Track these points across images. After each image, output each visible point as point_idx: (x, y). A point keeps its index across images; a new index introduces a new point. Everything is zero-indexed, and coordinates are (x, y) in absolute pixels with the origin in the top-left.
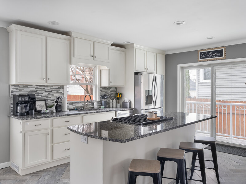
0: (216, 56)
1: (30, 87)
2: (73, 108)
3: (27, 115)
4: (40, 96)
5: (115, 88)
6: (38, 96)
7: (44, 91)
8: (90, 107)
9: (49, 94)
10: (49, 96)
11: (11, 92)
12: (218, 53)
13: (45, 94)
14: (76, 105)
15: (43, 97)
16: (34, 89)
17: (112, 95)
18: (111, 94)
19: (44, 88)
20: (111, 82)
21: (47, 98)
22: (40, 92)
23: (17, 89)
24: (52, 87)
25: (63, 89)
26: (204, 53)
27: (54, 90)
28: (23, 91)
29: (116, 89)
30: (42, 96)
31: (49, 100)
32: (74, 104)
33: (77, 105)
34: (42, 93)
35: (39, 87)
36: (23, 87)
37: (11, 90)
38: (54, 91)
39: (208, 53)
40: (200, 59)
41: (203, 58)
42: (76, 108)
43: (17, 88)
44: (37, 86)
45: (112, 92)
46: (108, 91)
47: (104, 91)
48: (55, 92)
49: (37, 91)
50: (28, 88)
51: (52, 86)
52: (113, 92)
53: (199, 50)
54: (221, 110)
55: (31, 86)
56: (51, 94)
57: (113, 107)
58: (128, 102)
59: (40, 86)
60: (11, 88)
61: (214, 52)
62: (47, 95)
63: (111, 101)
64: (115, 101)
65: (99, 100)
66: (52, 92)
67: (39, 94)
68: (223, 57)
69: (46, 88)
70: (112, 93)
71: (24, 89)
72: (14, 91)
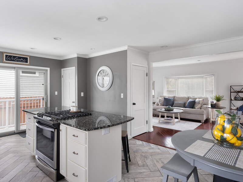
0: (21, 61)
12: (24, 59)
26: (10, 56)
39: (14, 57)
40: (6, 60)
41: (8, 60)
53: (4, 52)
54: (24, 104)
61: (20, 58)
68: (28, 63)
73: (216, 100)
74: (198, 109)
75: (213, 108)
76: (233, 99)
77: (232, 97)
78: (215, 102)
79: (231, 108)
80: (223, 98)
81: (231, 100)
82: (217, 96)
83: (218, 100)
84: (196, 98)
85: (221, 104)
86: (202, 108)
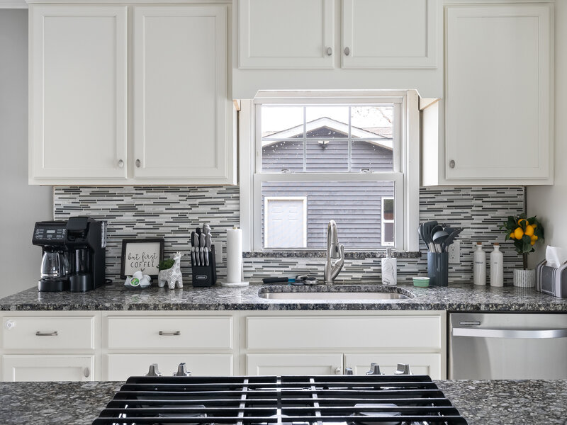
1: (114, 195)
2: (279, 275)
3: (91, 287)
4: (148, 223)
5: (515, 193)
6: (143, 225)
7: (162, 209)
8: (364, 278)
9: (183, 218)
10: (182, 226)
11: (55, 209)
13: (168, 218)
14: (295, 264)
15: (161, 230)
16: (127, 200)
17: (494, 227)
18: (486, 222)
19: (163, 195)
20: (453, 163)
21: (175, 232)
22: (147, 209)
23: (74, 200)
24: (191, 194)
25: (238, 198)
27: (201, 204)
28: (92, 206)
29: (522, 198)
30: (157, 226)
31: (180, 241)
32: (284, 260)
33: (302, 264)
34: (156, 215)
35: (144, 192)
36: (92, 194)
37: (55, 202)
38: (201, 209)
42: (291, 276)
43: (74, 196)
44: (137, 188)
45: (496, 209)
46: (470, 207)
47: (445, 205)
48: (208, 209)
49: (140, 208)
50: (110, 198)
51: (193, 188)
52: (499, 213)
55: (117, 191)
56: (191, 217)
57: (488, 286)
58: (558, 265)
59: (148, 188)
60: (56, 197)
62: (176, 220)
63: (480, 255)
64: (497, 256)
65: (415, 249)
66: (194, 210)
67: (147, 219)
69: (172, 197)
70: (491, 215)
71: (94, 201)
72: (66, 208)
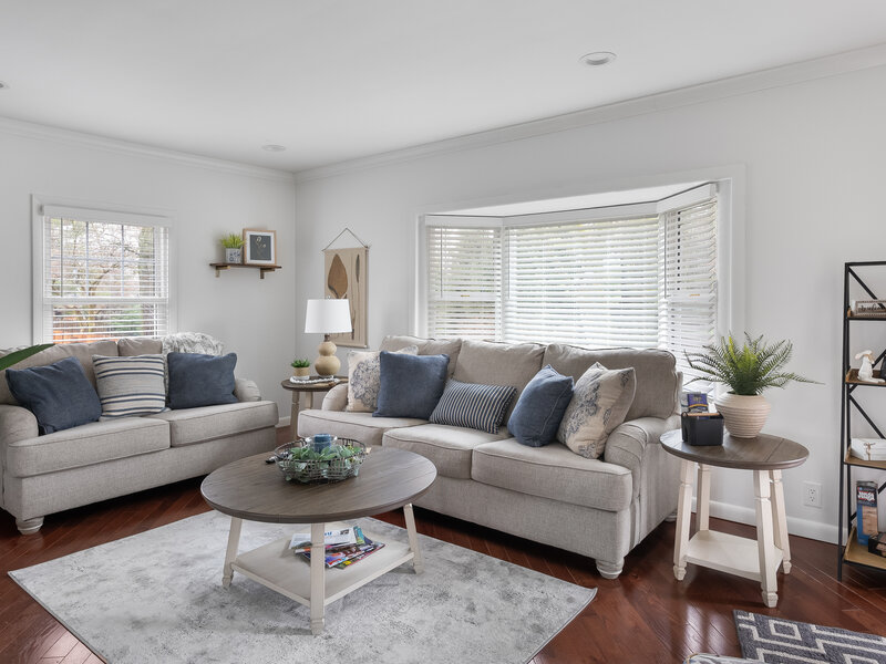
73: (732, 383)
74: (581, 453)
75: (700, 461)
76: (866, 372)
77: (854, 357)
78: (718, 395)
79: (852, 455)
80: (786, 369)
81: (850, 379)
82: (741, 346)
83: (747, 378)
84: (586, 362)
85: (769, 413)
86: (612, 451)
